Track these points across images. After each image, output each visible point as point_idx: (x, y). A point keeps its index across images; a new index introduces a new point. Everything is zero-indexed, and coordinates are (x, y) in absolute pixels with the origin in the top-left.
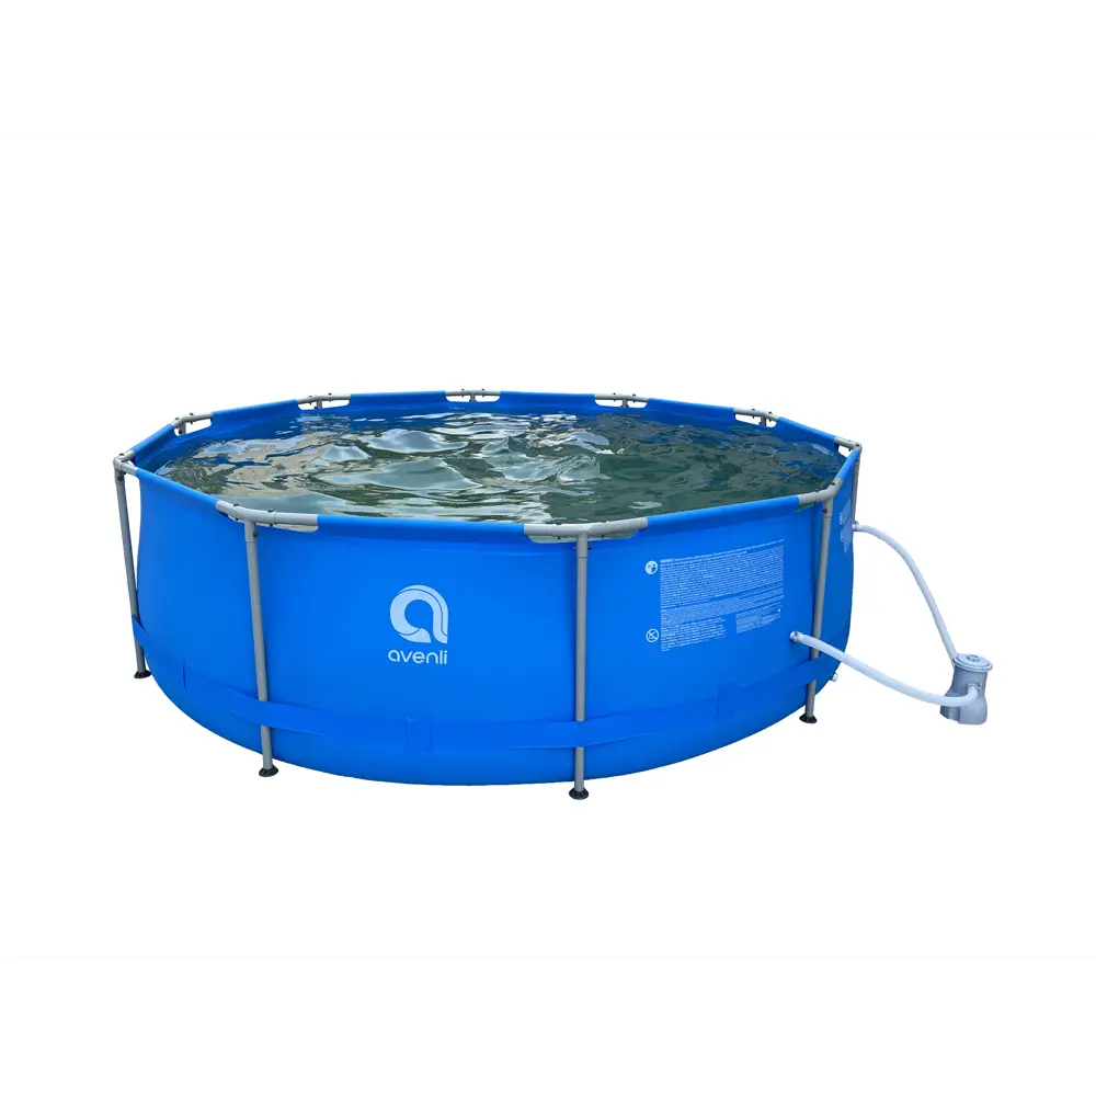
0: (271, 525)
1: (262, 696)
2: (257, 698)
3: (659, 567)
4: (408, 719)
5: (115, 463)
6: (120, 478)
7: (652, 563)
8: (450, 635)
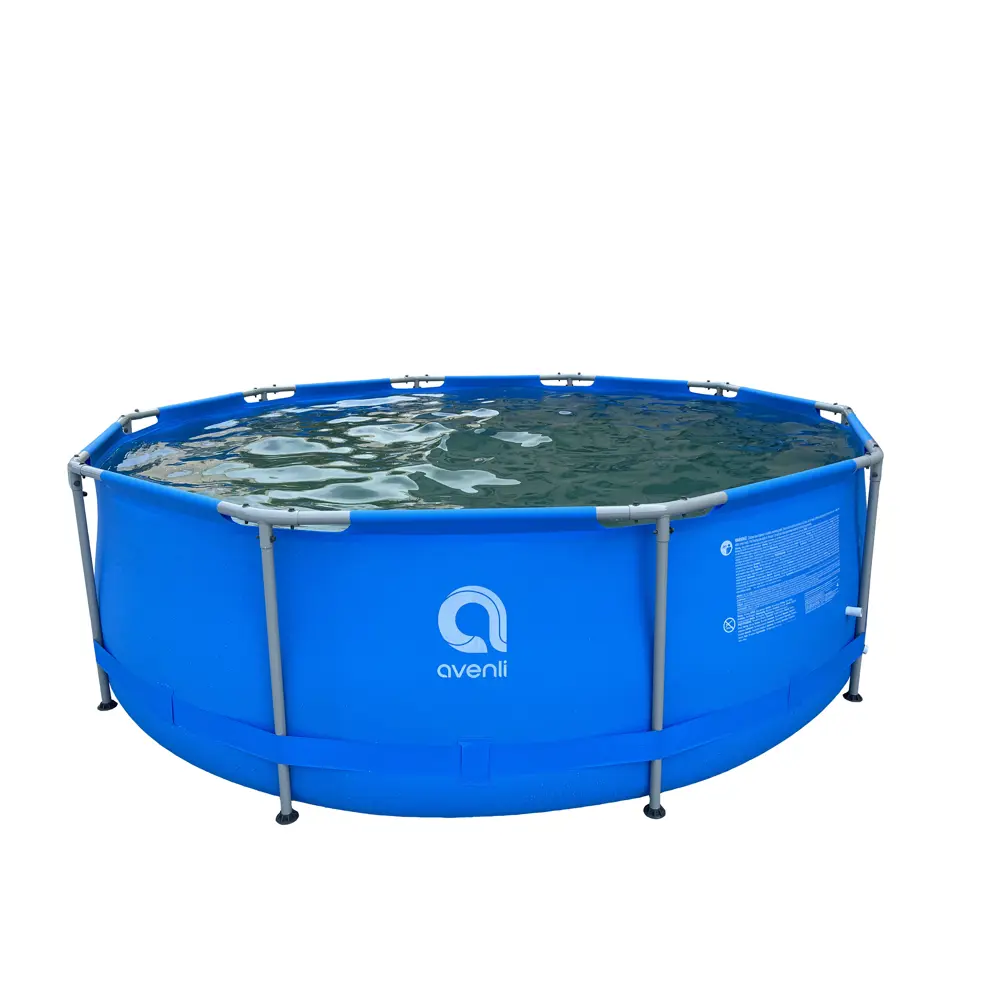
0: (292, 527)
1: (280, 730)
2: (273, 732)
3: (734, 546)
4: (464, 745)
5: (69, 465)
6: (76, 481)
7: (727, 543)
8: (508, 643)
